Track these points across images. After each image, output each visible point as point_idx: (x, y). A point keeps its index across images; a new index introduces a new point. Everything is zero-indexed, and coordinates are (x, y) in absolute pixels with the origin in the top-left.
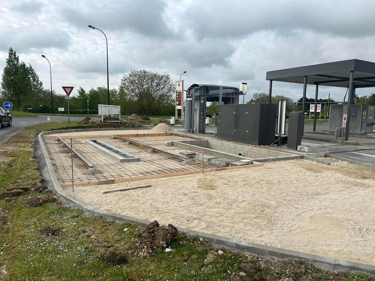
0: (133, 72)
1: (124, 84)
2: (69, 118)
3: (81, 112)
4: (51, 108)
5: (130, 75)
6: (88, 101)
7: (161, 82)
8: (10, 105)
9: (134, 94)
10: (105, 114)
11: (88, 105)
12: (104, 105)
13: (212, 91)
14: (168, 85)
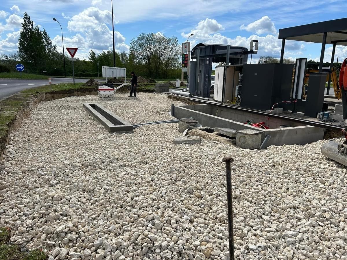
0: (141, 35)
1: (132, 47)
2: (74, 80)
3: (92, 74)
4: (64, 71)
5: (139, 39)
6: (98, 64)
7: (168, 45)
8: (22, 68)
9: (142, 57)
10: (109, 76)
11: (98, 68)
12: (108, 67)
13: (219, 51)
14: (175, 48)
